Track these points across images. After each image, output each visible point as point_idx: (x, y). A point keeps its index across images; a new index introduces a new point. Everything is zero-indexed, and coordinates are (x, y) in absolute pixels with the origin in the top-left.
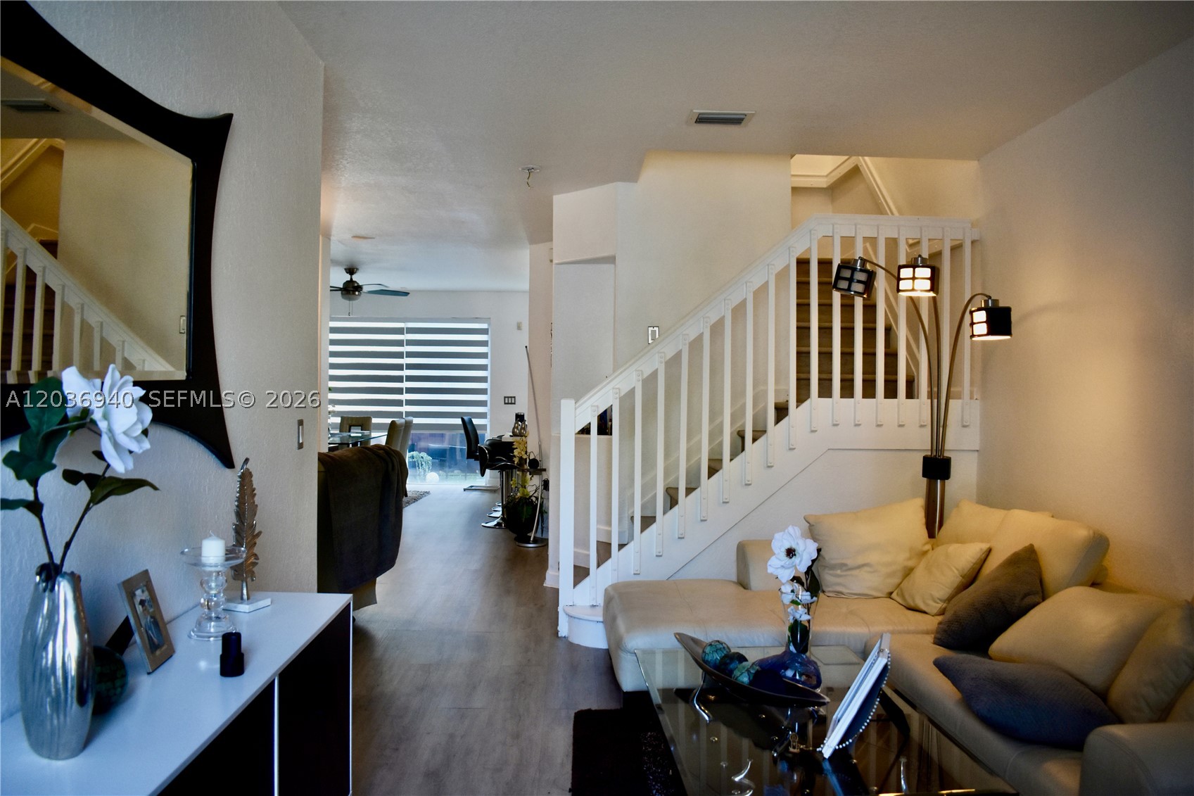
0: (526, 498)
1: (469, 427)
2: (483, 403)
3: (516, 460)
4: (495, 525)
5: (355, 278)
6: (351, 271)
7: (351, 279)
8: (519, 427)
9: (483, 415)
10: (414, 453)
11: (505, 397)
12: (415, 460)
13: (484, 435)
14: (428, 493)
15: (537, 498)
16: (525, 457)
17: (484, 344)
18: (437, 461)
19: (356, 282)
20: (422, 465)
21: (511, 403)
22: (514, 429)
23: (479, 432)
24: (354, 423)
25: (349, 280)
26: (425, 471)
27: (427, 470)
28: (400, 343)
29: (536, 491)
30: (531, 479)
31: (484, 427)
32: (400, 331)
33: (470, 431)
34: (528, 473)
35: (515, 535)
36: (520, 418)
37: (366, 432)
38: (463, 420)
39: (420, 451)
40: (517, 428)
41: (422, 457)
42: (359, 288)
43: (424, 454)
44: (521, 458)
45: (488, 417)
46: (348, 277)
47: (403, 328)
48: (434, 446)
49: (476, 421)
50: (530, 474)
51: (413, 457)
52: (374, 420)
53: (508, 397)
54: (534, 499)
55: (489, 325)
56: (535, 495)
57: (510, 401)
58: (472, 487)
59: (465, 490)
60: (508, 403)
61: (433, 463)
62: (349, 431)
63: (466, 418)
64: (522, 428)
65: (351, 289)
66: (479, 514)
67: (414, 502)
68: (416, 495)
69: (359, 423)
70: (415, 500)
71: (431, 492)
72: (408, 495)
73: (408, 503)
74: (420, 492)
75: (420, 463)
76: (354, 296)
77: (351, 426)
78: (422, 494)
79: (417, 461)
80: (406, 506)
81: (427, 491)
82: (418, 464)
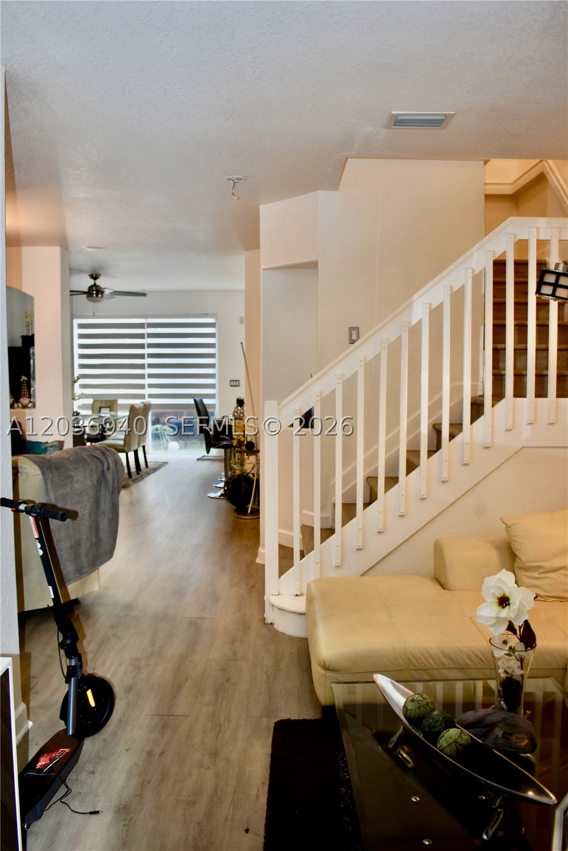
0: (244, 476)
1: (200, 407)
2: (212, 386)
3: (235, 443)
4: (221, 496)
5: (98, 282)
6: (94, 277)
7: (95, 283)
8: (239, 412)
9: (212, 396)
10: (158, 426)
11: (231, 381)
12: (159, 432)
13: (213, 414)
14: (166, 463)
15: (254, 475)
16: (242, 439)
17: (212, 335)
19: (99, 286)
20: (165, 436)
21: (236, 386)
22: (235, 412)
23: (209, 410)
24: (103, 405)
25: (93, 284)
26: (167, 441)
27: (169, 440)
28: (141, 336)
29: (253, 469)
30: (248, 458)
31: (213, 406)
32: (141, 326)
33: (201, 409)
34: (245, 454)
35: (235, 507)
36: (240, 403)
37: (113, 413)
38: (195, 401)
40: (237, 412)
41: (165, 430)
42: (102, 291)
44: (239, 441)
45: (217, 397)
46: (92, 282)
47: (145, 323)
49: (206, 401)
50: (247, 455)
51: (157, 430)
52: (121, 402)
53: (233, 381)
54: (251, 475)
55: (217, 319)
56: (252, 472)
57: (235, 383)
58: (204, 456)
59: (198, 459)
60: (233, 386)
62: (100, 412)
63: (197, 399)
64: (241, 413)
65: (94, 292)
66: (207, 484)
67: (153, 472)
68: (155, 466)
69: (108, 405)
70: (155, 470)
71: (169, 462)
72: (149, 466)
73: (148, 474)
74: (161, 462)
75: (163, 434)
76: (97, 298)
77: (100, 408)
78: (161, 464)
79: (161, 433)
80: (146, 477)
81: (166, 461)
82: (162, 435)
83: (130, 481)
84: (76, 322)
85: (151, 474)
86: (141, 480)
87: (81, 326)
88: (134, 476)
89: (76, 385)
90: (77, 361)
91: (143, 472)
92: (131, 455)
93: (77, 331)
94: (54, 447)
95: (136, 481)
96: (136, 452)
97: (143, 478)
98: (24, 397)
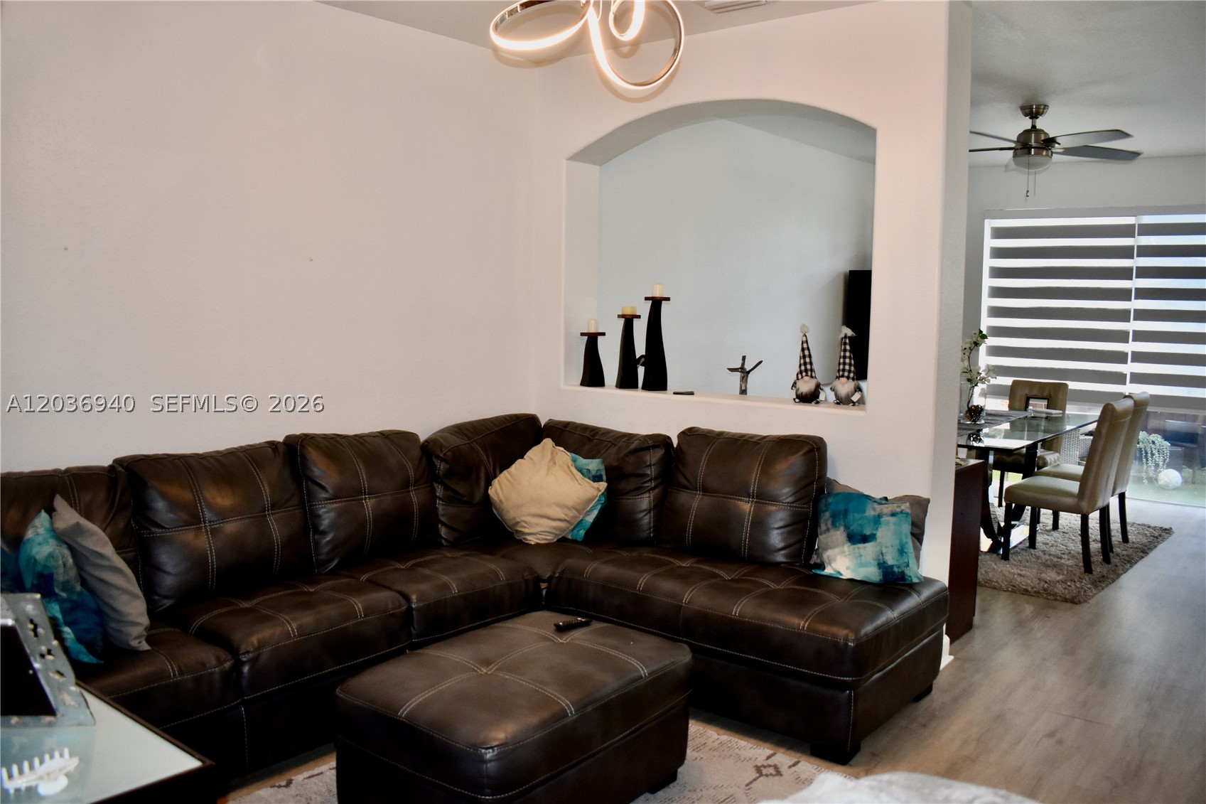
5: (1041, 123)
6: (1033, 111)
7: (1034, 126)
14: (1168, 531)
18: (1180, 449)
19: (1042, 131)
20: (1153, 454)
24: (1035, 392)
25: (1029, 128)
26: (1157, 466)
27: (1161, 463)
28: (1126, 252)
32: (1127, 231)
39: (1150, 432)
41: (1153, 442)
42: (1049, 142)
43: (1157, 438)
46: (1026, 124)
47: (1134, 225)
48: (1174, 425)
52: (1073, 385)
61: (1172, 453)
62: (1026, 405)
65: (1032, 146)
67: (1143, 557)
68: (1144, 540)
69: (1045, 394)
70: (1144, 551)
71: (1174, 529)
72: (1131, 537)
73: (1130, 562)
74: (1155, 528)
75: (1149, 452)
76: (1038, 159)
77: (1028, 399)
78: (1156, 534)
79: (1145, 448)
80: (1125, 571)
81: (1168, 527)
82: (1146, 453)
83: (1086, 582)
84: (990, 224)
85: (1136, 563)
86: (1113, 581)
87: (999, 233)
88: (1098, 569)
89: (983, 349)
90: (987, 302)
91: (1118, 555)
92: (1094, 517)
93: (990, 243)
94: (900, 515)
95: (1104, 581)
96: (1105, 512)
97: (1119, 576)
98: (843, 376)
